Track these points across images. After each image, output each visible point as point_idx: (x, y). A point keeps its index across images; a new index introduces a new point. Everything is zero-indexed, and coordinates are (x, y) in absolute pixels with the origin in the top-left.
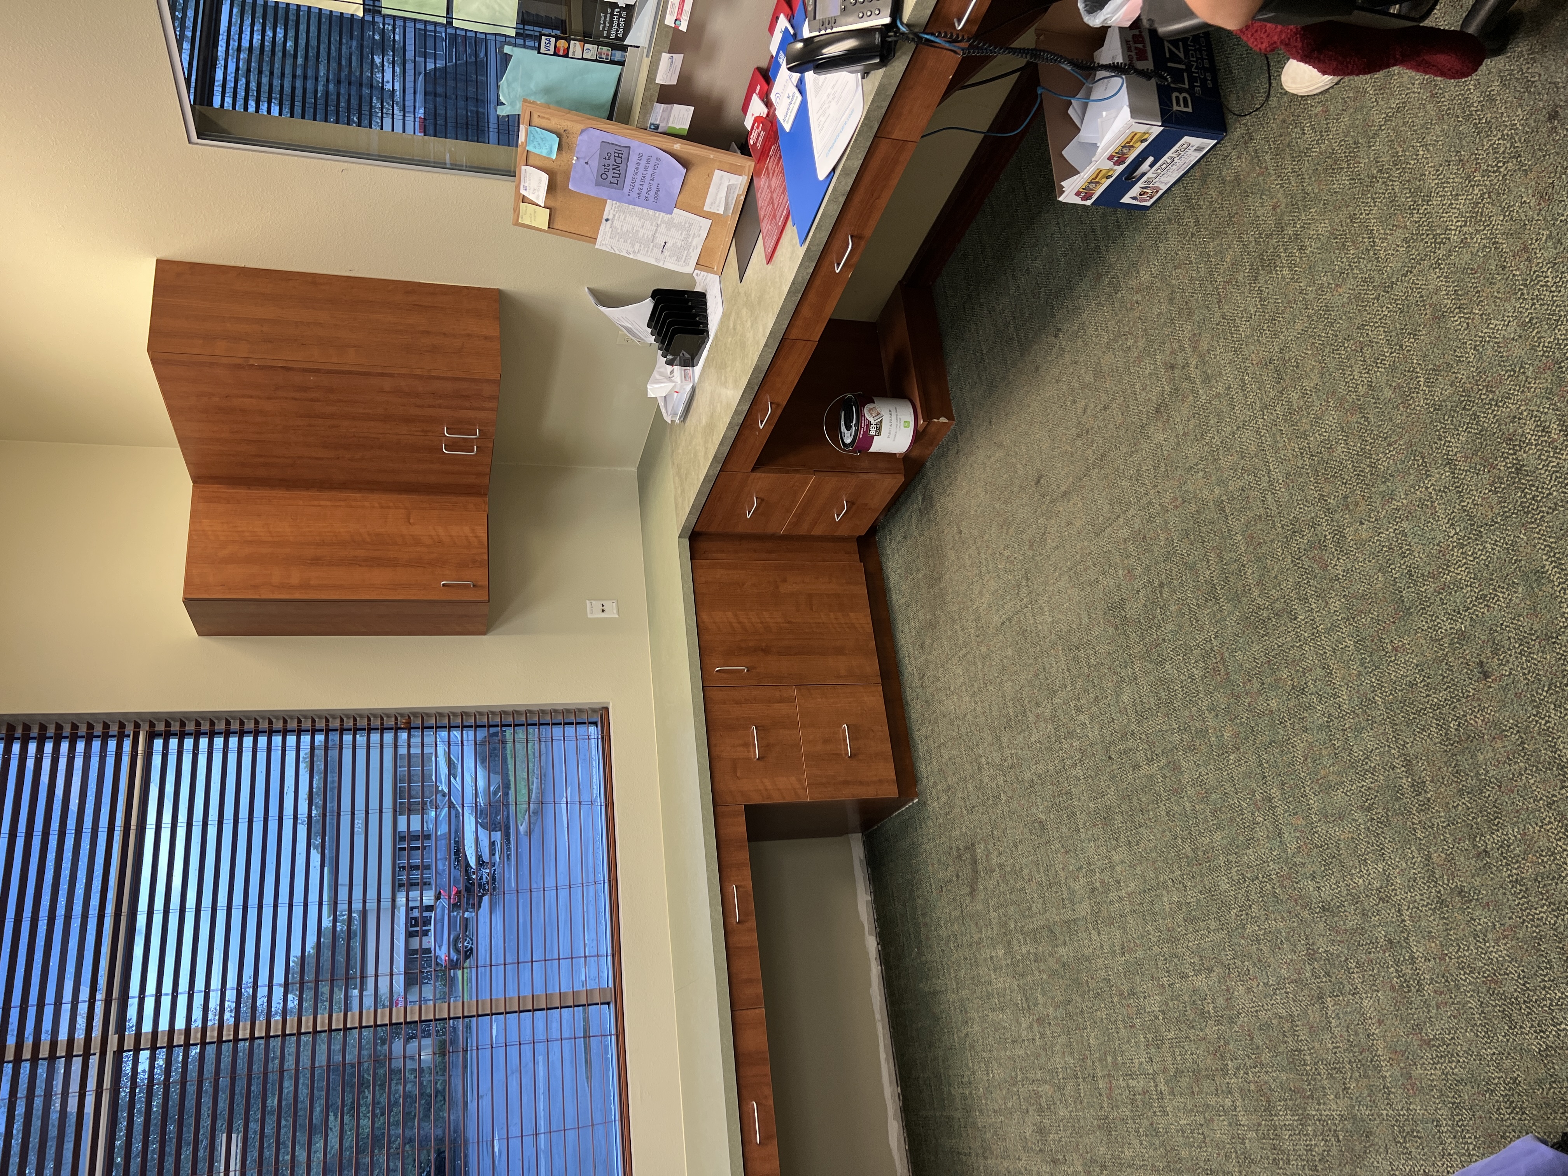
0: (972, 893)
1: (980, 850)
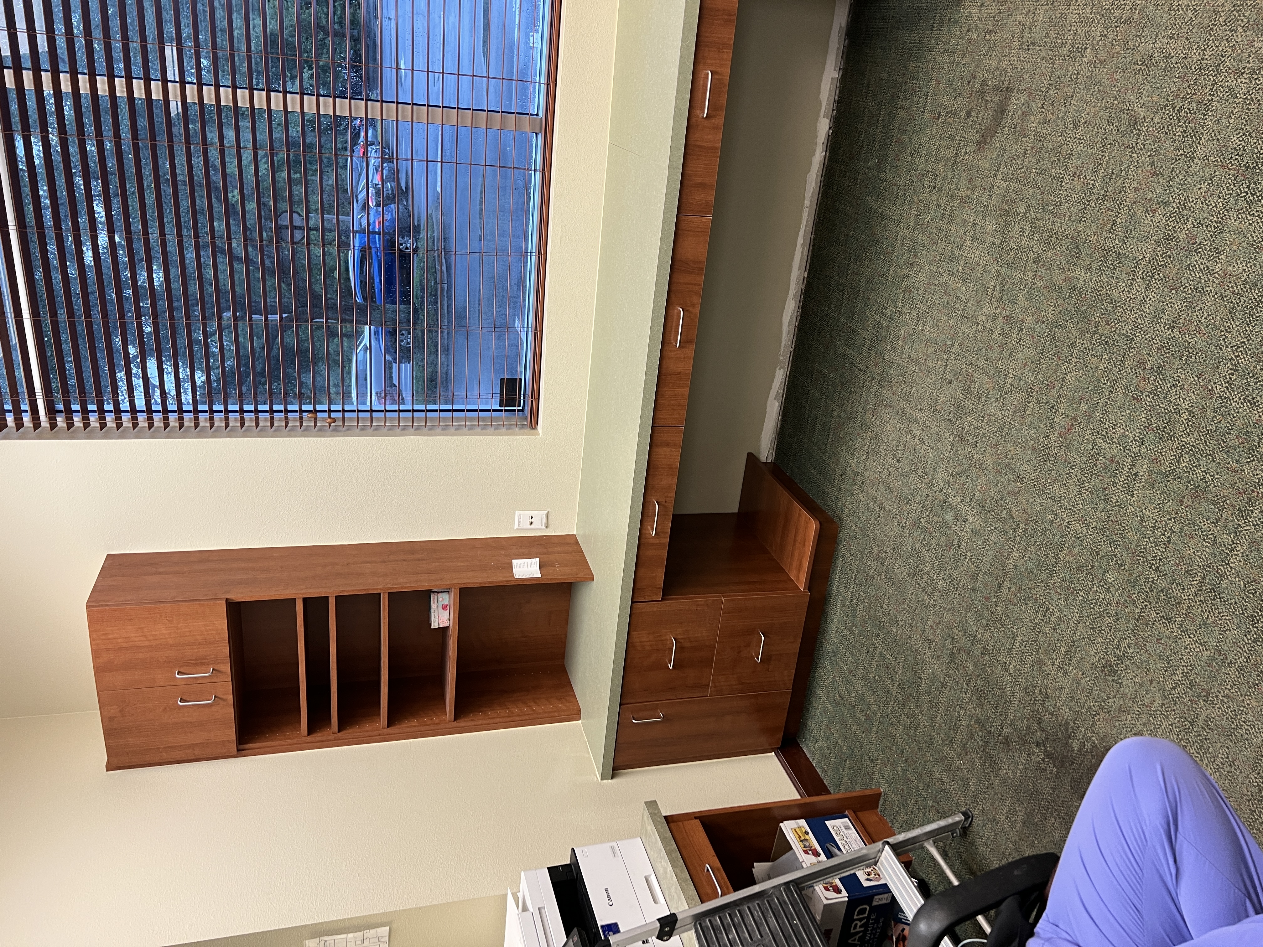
0: (981, 143)
1: (1016, 102)
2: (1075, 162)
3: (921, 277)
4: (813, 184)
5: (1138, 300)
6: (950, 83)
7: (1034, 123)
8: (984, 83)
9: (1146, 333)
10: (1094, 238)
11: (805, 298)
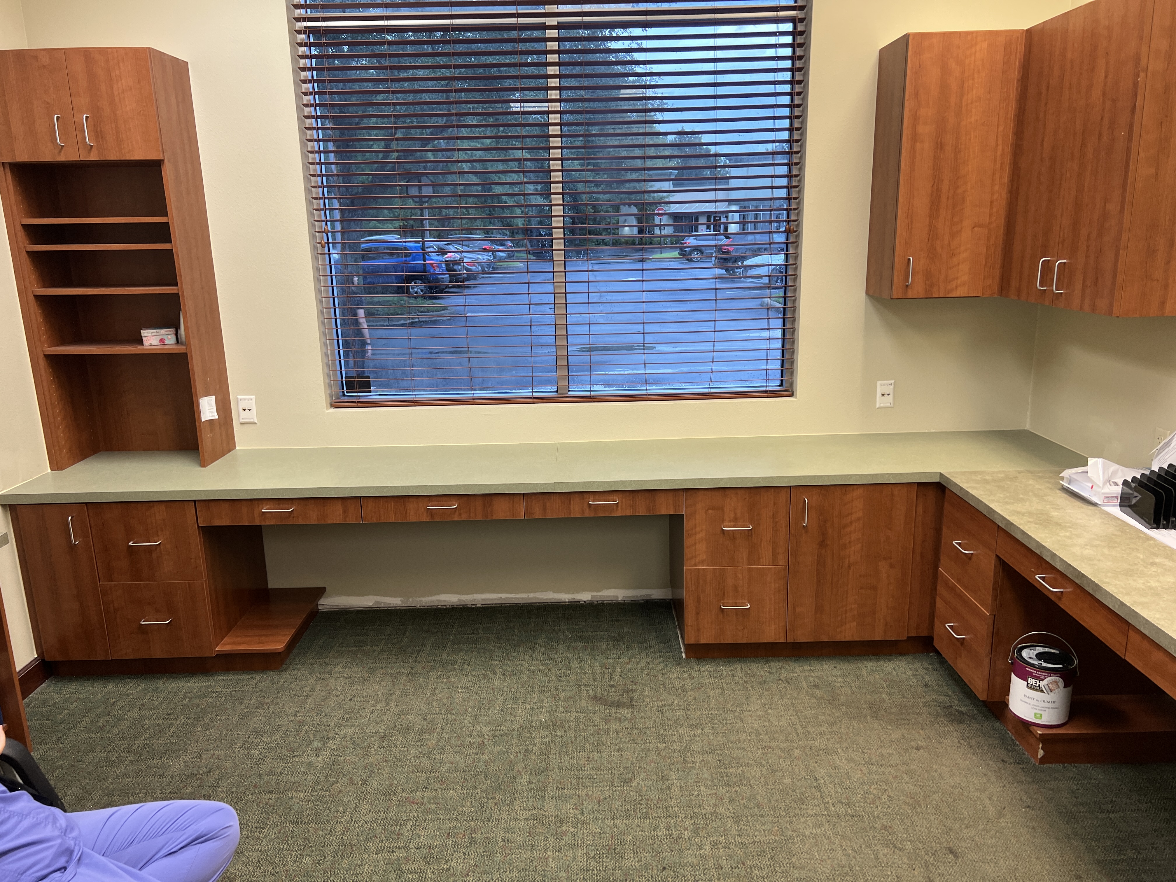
0: (596, 699)
1: (626, 712)
2: (596, 755)
3: (497, 683)
4: (545, 597)
5: (516, 816)
6: (629, 670)
7: (614, 726)
8: (633, 691)
9: (496, 827)
10: (551, 780)
11: (461, 608)
